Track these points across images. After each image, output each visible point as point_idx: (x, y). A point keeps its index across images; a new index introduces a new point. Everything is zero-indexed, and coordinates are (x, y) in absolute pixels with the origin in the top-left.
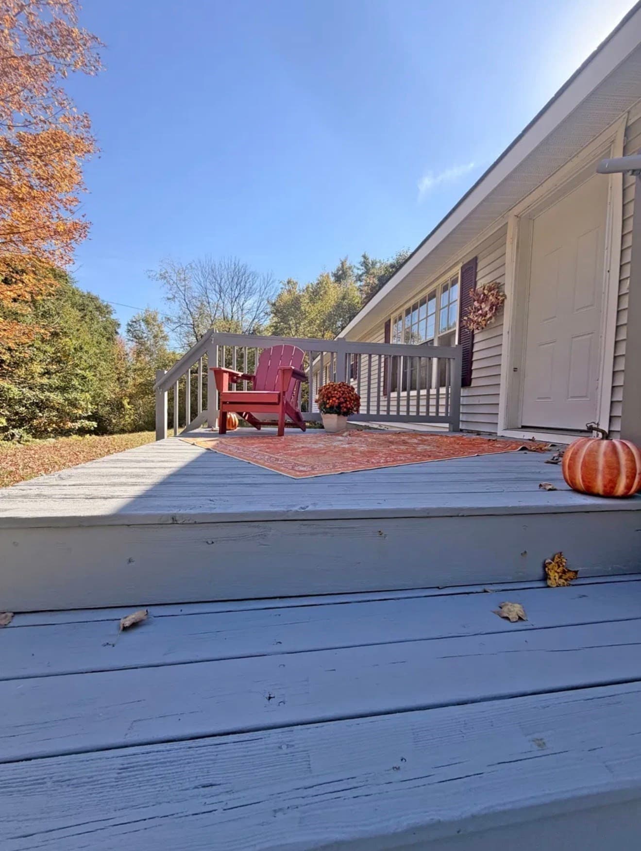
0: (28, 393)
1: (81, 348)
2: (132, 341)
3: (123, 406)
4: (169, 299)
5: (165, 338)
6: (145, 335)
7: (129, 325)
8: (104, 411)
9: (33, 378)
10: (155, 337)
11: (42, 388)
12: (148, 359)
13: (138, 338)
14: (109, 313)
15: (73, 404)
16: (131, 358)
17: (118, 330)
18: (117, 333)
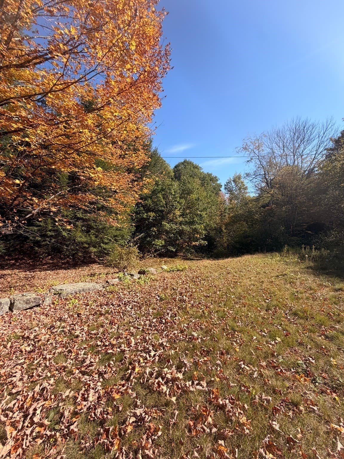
0: (174, 226)
1: (199, 199)
2: (228, 193)
3: (222, 230)
4: (248, 161)
5: (246, 188)
6: (234, 189)
7: (225, 185)
8: (212, 233)
9: (176, 218)
10: (240, 189)
11: (181, 223)
12: (236, 202)
13: (230, 191)
14: (217, 180)
15: (195, 231)
16: (227, 202)
17: (221, 189)
18: (220, 190)
